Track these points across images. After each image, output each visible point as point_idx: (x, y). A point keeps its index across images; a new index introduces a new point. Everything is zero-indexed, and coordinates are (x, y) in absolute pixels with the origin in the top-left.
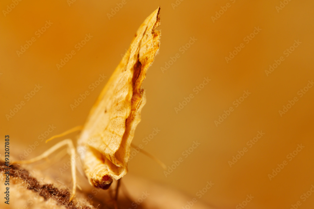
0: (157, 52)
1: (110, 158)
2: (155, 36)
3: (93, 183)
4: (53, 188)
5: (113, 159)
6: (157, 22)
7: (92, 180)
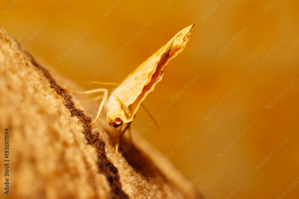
0: (181, 51)
1: (126, 108)
2: (185, 41)
3: (109, 120)
4: (83, 113)
5: (127, 109)
6: (189, 32)
7: (109, 118)
